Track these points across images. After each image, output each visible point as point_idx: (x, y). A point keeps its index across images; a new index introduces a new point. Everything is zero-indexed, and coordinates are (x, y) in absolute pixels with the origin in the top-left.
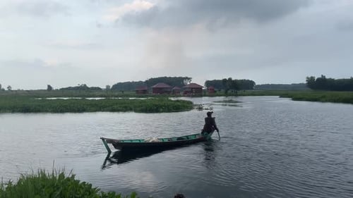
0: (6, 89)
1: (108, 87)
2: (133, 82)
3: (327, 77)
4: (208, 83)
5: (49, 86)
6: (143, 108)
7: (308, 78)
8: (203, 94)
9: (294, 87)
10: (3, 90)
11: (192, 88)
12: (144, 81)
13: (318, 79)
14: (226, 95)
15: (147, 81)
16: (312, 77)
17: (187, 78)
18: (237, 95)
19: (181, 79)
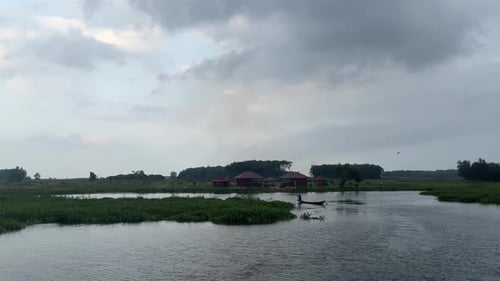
0: (33, 178)
1: (173, 174)
2: (209, 168)
3: (487, 161)
4: (315, 170)
5: (92, 174)
6: (225, 216)
7: (459, 163)
8: (308, 187)
9: (440, 175)
10: (29, 178)
11: (293, 179)
12: (224, 165)
13: (475, 164)
14: (342, 189)
15: (228, 167)
16: (465, 162)
17: (284, 163)
18: (357, 190)
19: (277, 164)
